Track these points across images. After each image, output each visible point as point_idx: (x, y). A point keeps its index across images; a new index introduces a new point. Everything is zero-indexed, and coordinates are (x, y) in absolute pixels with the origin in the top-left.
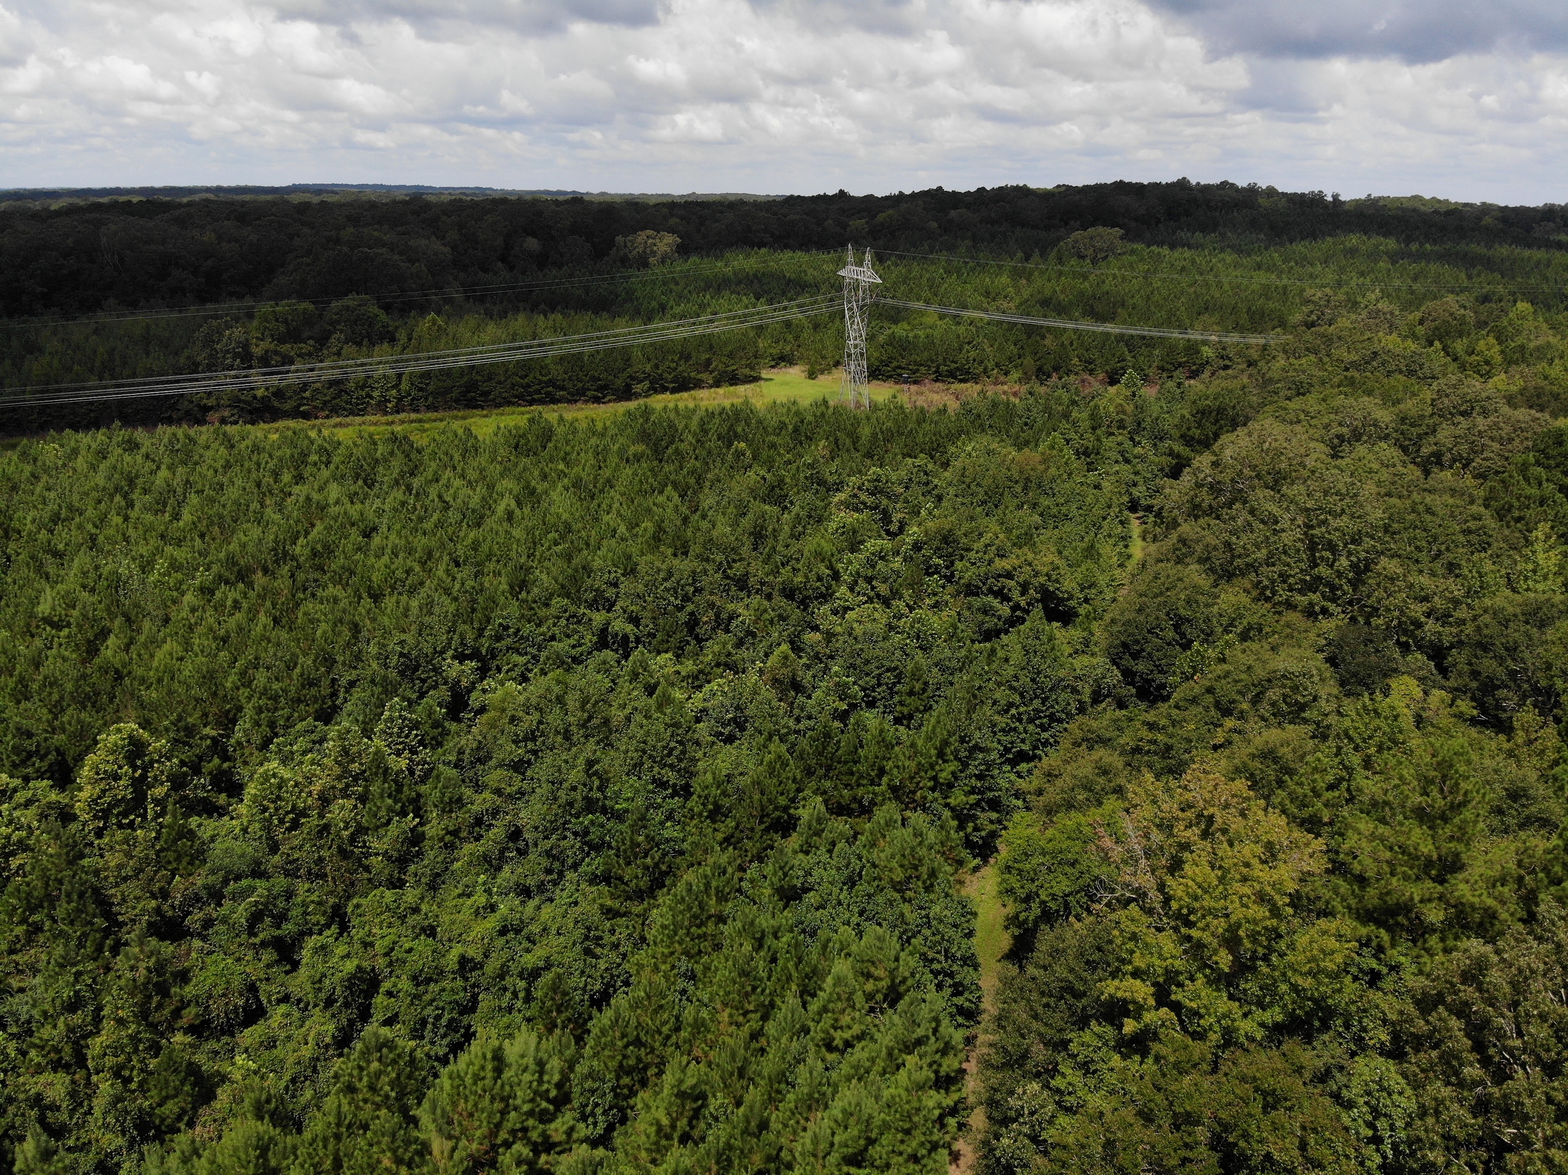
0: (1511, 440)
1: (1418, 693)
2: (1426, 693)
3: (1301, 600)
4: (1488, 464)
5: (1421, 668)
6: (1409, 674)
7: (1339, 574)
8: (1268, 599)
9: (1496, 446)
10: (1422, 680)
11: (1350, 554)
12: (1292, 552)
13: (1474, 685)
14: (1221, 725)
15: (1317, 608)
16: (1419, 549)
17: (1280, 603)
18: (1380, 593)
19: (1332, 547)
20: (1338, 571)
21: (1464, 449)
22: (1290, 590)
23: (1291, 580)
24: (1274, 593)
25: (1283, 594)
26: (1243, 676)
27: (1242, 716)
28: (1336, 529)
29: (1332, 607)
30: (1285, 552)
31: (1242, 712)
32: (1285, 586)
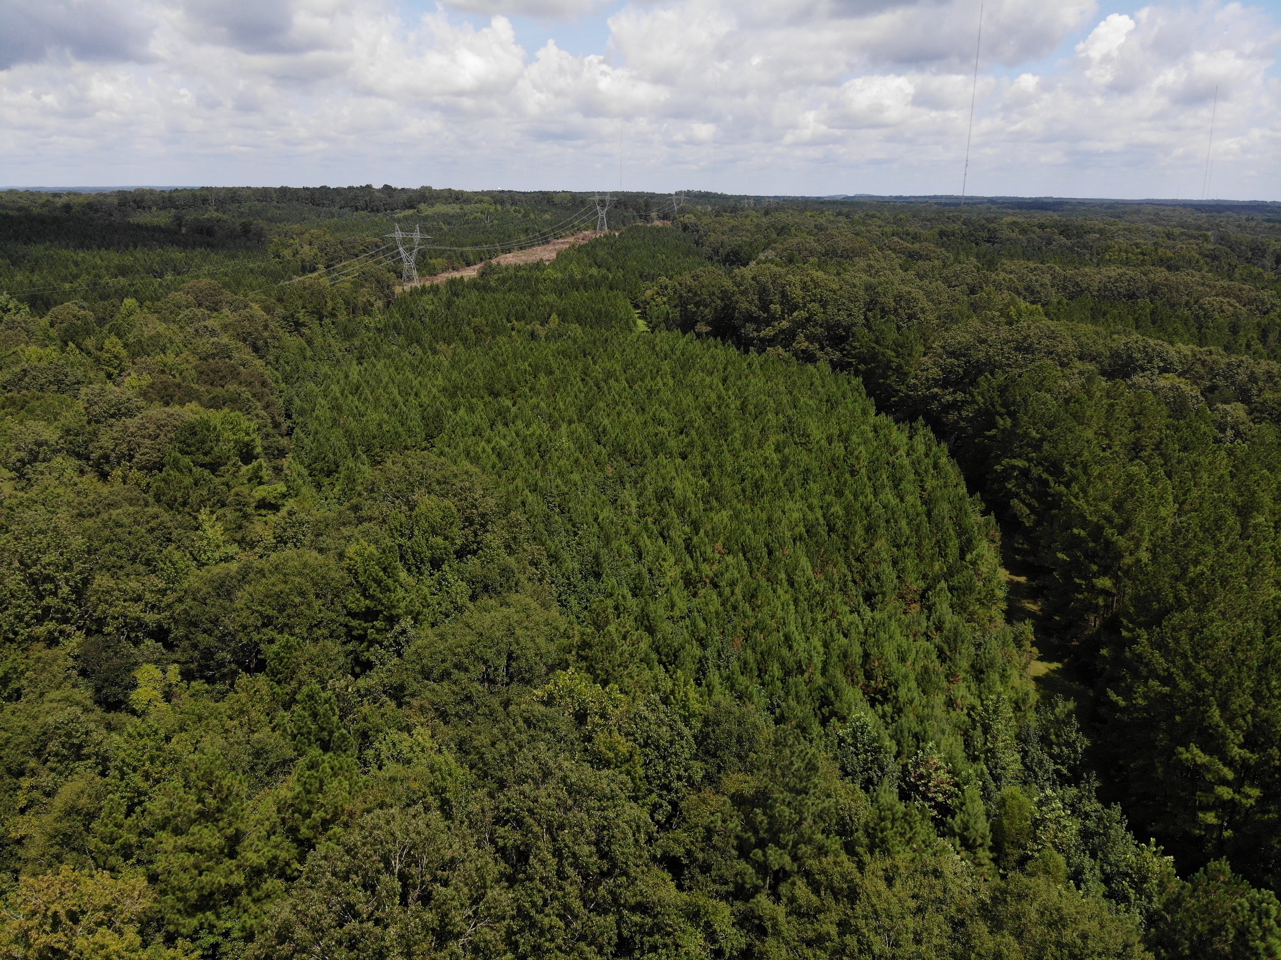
0: (157, 436)
1: (157, 674)
2: (164, 672)
3: (40, 630)
4: (146, 457)
5: (153, 653)
6: (148, 662)
7: (65, 601)
8: (12, 641)
9: (148, 442)
10: (157, 662)
11: (67, 581)
12: (19, 594)
13: (196, 654)
14: (20, 788)
15: (56, 634)
16: (120, 557)
17: (25, 641)
18: (102, 607)
19: (49, 579)
20: (63, 598)
21: (124, 447)
22: (28, 626)
23: (27, 618)
24: (16, 633)
25: (24, 632)
26: (22, 738)
27: (33, 773)
28: (49, 564)
29: (68, 628)
30: (13, 596)
31: (32, 770)
32: (23, 625)
